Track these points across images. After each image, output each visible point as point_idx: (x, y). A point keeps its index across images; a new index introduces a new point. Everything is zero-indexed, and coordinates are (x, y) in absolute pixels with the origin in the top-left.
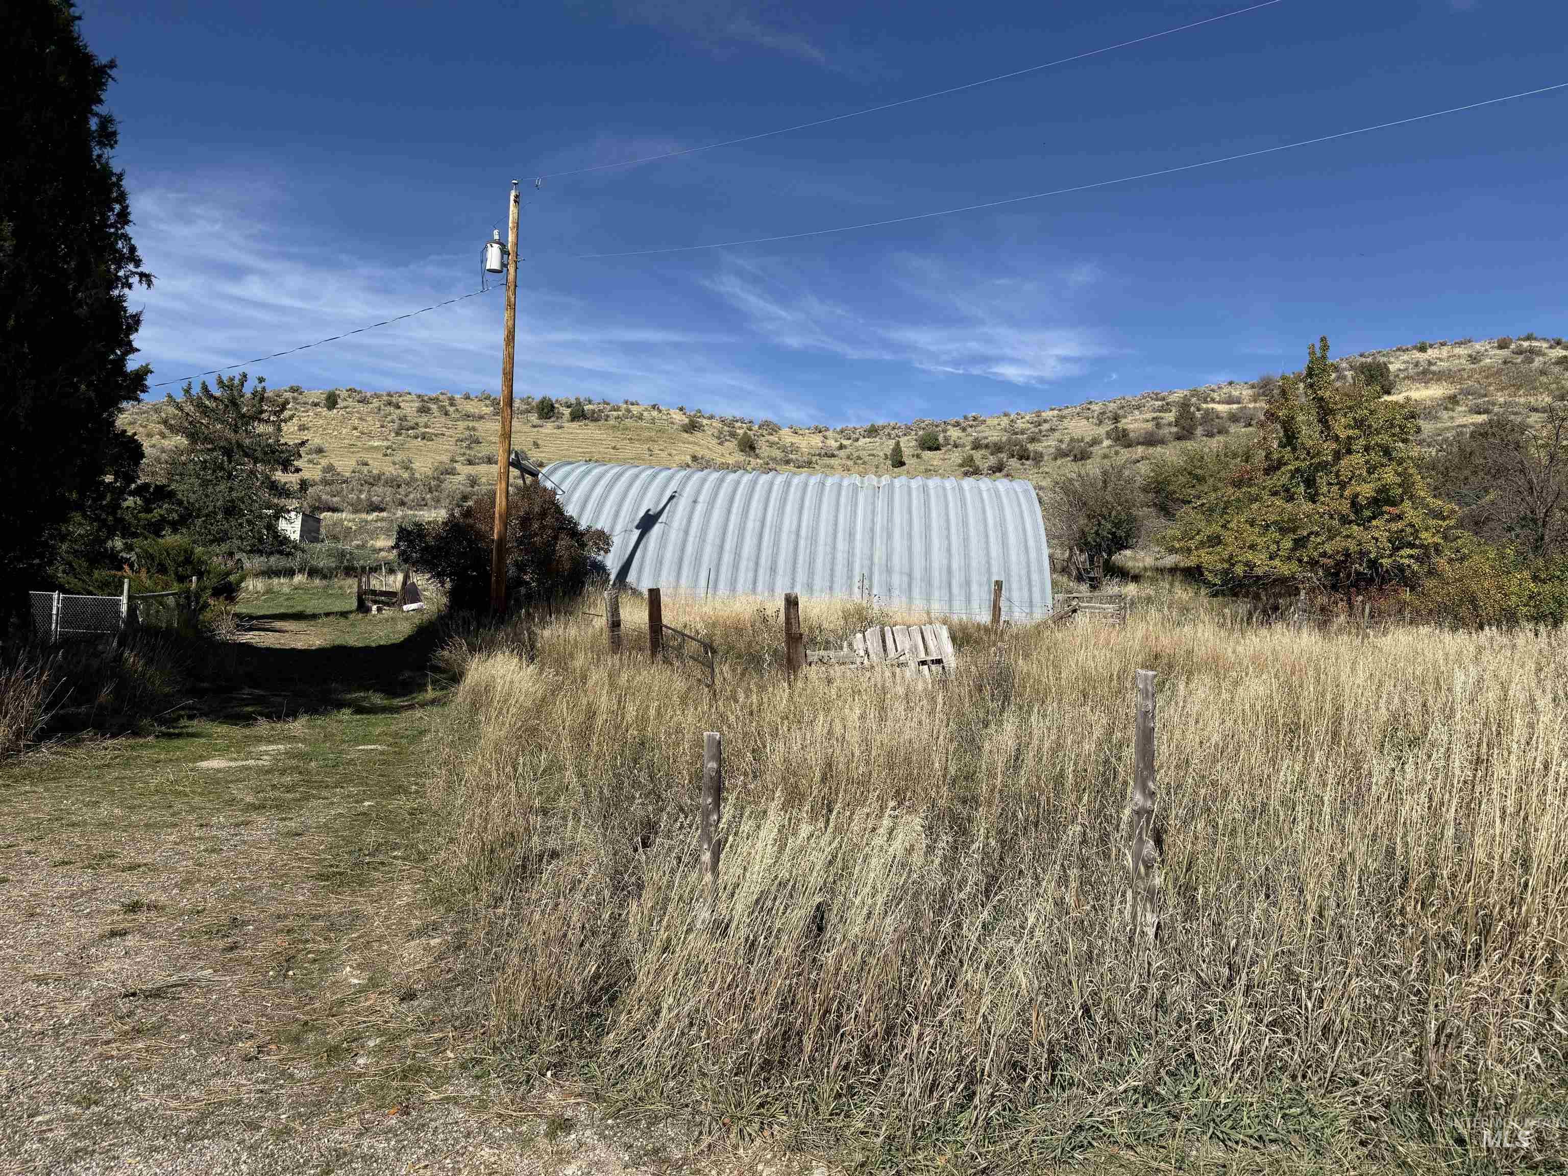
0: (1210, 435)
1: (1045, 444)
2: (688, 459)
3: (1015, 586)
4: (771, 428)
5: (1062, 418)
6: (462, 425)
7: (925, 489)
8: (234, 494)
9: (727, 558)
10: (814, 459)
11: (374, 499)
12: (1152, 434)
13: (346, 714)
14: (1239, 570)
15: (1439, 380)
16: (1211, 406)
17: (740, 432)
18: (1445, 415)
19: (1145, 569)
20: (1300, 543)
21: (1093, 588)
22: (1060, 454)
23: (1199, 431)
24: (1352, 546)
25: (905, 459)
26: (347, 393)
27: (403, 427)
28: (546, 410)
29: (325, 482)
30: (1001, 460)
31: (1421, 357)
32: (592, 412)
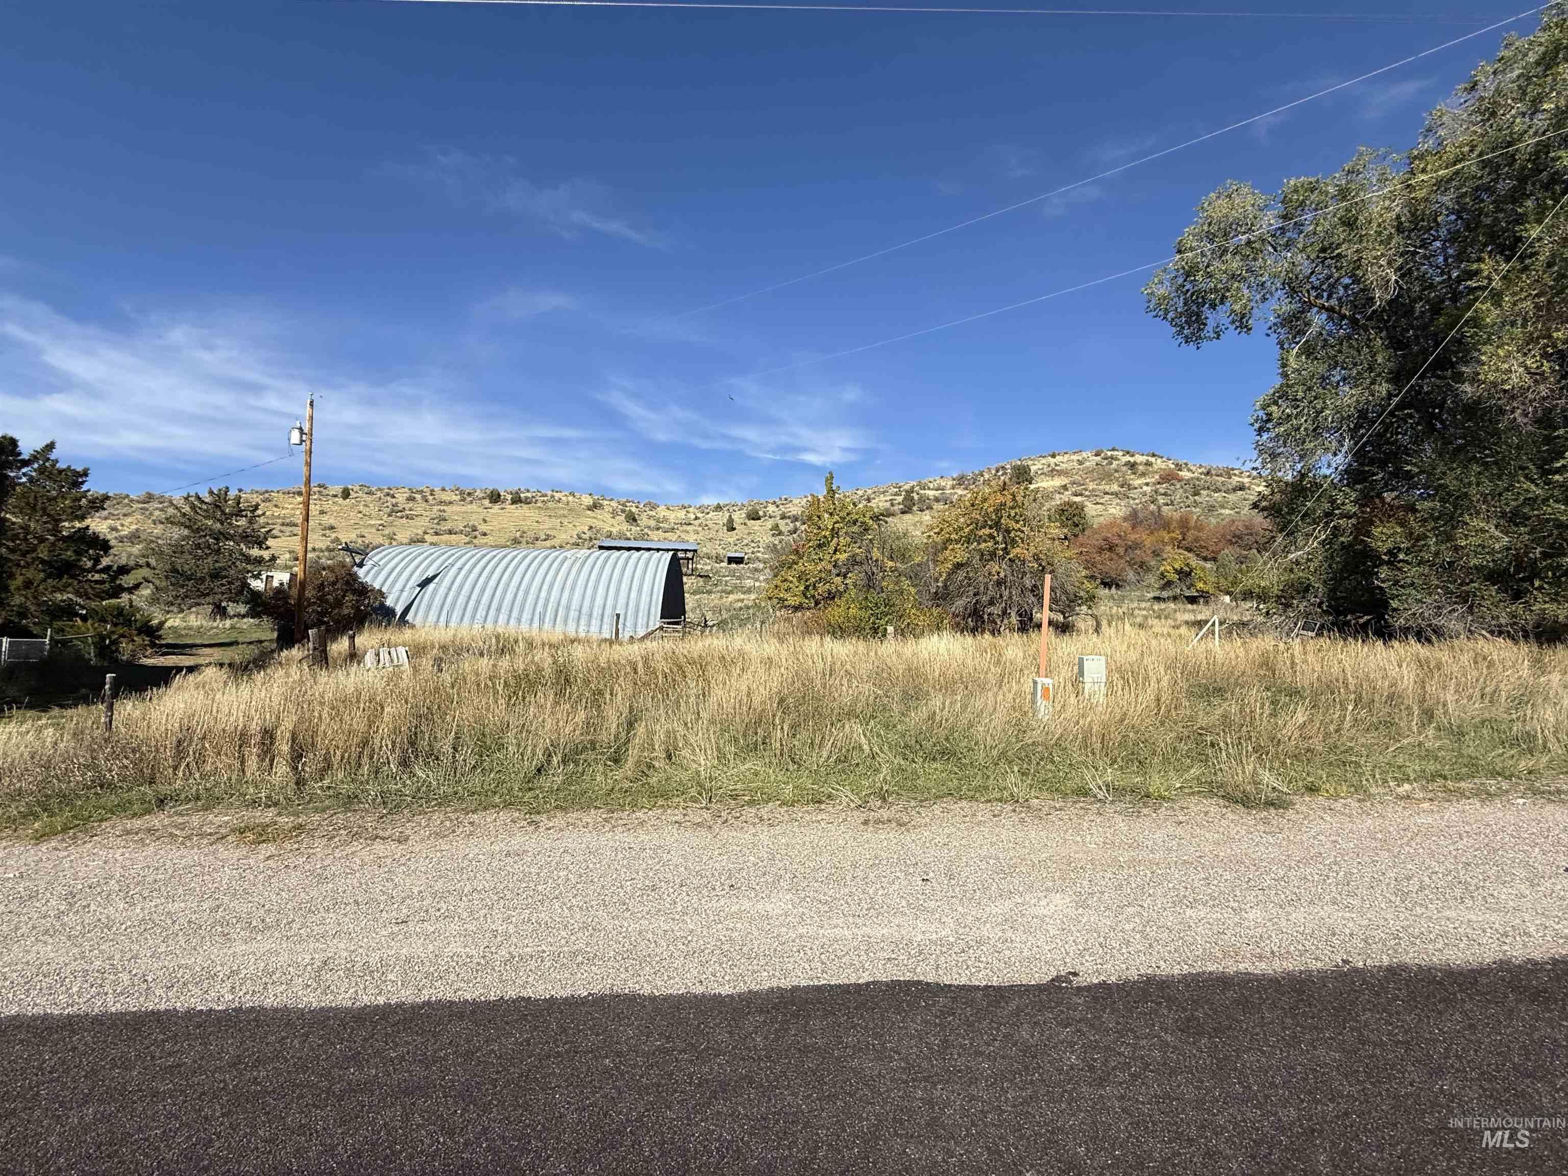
0: (922, 510)
4: (652, 505)
6: (436, 508)
8: (217, 565)
12: (887, 510)
15: (1059, 475)
16: (927, 492)
17: (628, 510)
18: (1059, 496)
23: (917, 508)
25: (735, 525)
26: (358, 488)
27: (394, 511)
28: (495, 497)
29: (329, 550)
30: (795, 526)
31: (1052, 461)
32: (527, 498)
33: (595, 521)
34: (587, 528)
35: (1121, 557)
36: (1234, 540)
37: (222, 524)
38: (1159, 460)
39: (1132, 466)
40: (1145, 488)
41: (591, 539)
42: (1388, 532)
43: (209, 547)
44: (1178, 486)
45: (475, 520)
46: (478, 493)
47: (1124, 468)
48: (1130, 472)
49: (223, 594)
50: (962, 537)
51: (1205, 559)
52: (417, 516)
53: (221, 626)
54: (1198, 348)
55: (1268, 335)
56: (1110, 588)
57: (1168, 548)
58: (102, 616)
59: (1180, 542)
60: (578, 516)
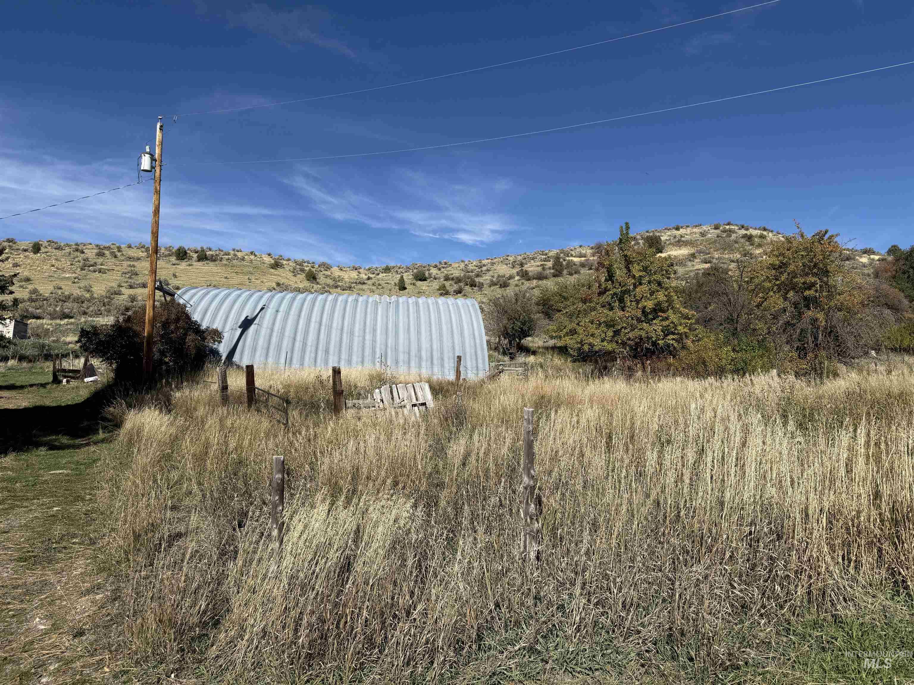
0: (571, 274)
1: (484, 278)
2: (274, 285)
3: (468, 357)
4: (327, 267)
5: (493, 264)
6: (126, 264)
7: (417, 304)
9: (298, 345)
10: (353, 285)
11: (66, 311)
12: (541, 273)
13: (42, 451)
14: (586, 348)
15: (686, 245)
16: (571, 258)
17: (307, 269)
18: (690, 264)
19: (539, 348)
20: (617, 333)
21: (512, 358)
22: (493, 284)
23: (565, 272)
24: (643, 334)
25: (406, 286)
26: (47, 243)
27: (86, 265)
28: (181, 255)
29: (31, 300)
30: (460, 287)
31: (677, 233)
32: (212, 256)
38: (770, 234)
39: (749, 238)
45: (166, 275)
46: (164, 251)
47: (742, 240)
48: (747, 243)
52: (108, 270)
60: (264, 273)
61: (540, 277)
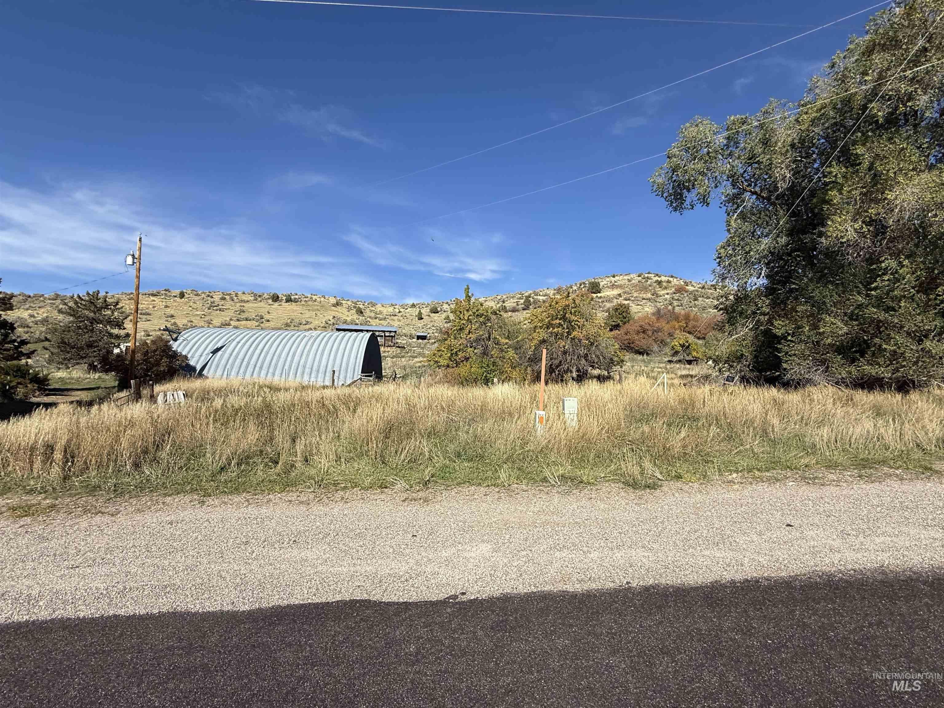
0: (535, 308)
4: (373, 304)
6: (238, 305)
8: (91, 339)
10: (387, 317)
12: (514, 308)
15: (617, 288)
16: (539, 297)
17: (358, 306)
18: (615, 301)
23: (532, 306)
25: (423, 316)
26: (190, 292)
27: (212, 306)
28: (276, 298)
31: (612, 279)
32: (295, 299)
33: (337, 313)
34: (332, 317)
35: (650, 337)
36: (715, 327)
37: (95, 313)
38: (675, 280)
39: (659, 283)
40: (666, 296)
41: (334, 324)
42: (782, 323)
43: (86, 328)
44: (685, 295)
45: (263, 312)
46: (266, 296)
47: (655, 284)
48: (658, 286)
49: (95, 357)
50: (544, 325)
51: (699, 338)
52: (226, 309)
53: (92, 377)
54: (681, 214)
55: (720, 207)
56: (643, 355)
57: (678, 332)
58: (7, 371)
59: (684, 328)
60: (326, 310)
61: (514, 310)
